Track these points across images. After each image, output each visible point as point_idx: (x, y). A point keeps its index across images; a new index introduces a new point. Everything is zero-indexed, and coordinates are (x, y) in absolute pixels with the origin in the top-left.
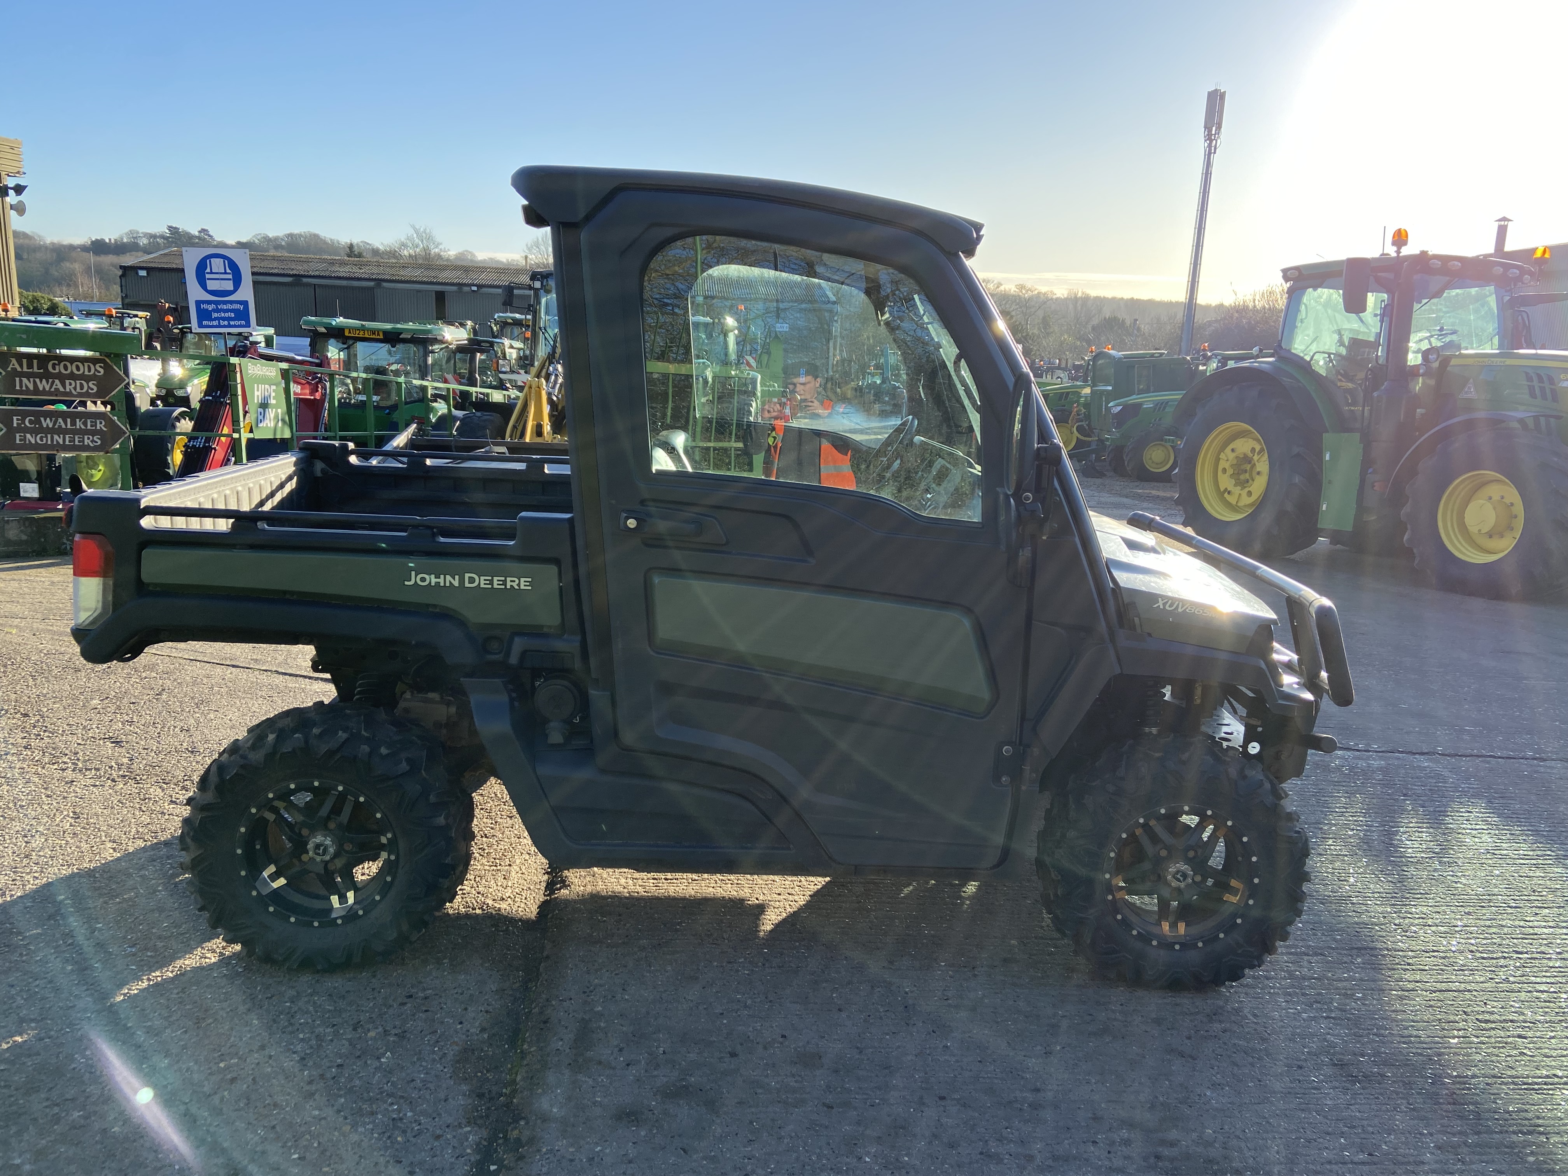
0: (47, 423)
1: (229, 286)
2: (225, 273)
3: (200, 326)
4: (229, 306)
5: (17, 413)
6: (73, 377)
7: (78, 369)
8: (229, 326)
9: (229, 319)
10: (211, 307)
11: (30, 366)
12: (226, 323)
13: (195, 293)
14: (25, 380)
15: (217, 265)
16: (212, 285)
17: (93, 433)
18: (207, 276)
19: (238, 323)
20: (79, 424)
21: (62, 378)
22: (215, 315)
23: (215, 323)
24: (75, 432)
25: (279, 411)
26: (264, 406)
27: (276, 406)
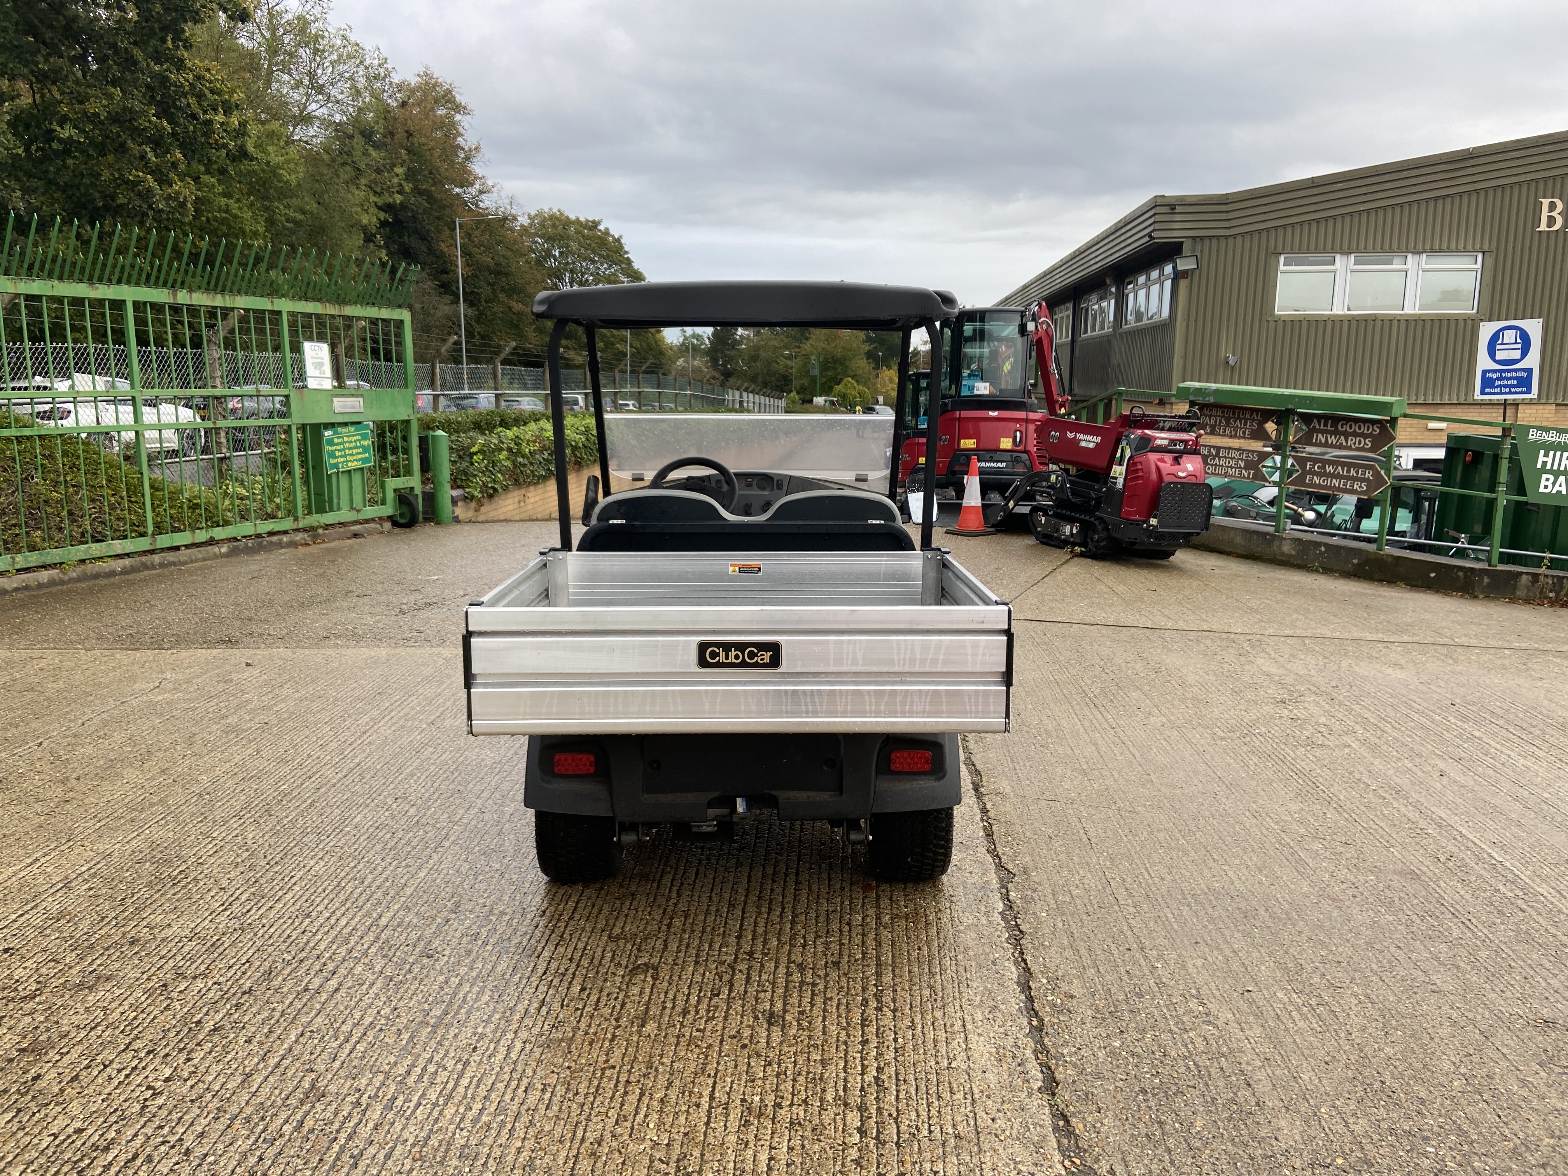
0: (1330, 469)
1: (1517, 355)
2: (1516, 343)
3: (1482, 393)
4: (1514, 374)
5: (1309, 459)
6: (1355, 434)
7: (1360, 428)
8: (1510, 393)
9: (1511, 386)
10: (1495, 376)
11: (1326, 425)
12: (1507, 390)
13: (1484, 362)
14: (1320, 435)
15: (1510, 336)
16: (1499, 356)
17: (1362, 480)
18: (1498, 347)
19: (1518, 390)
20: (1353, 472)
21: (1346, 435)
22: (1499, 383)
23: (1496, 390)
24: (1348, 478)
26: (1557, 474)
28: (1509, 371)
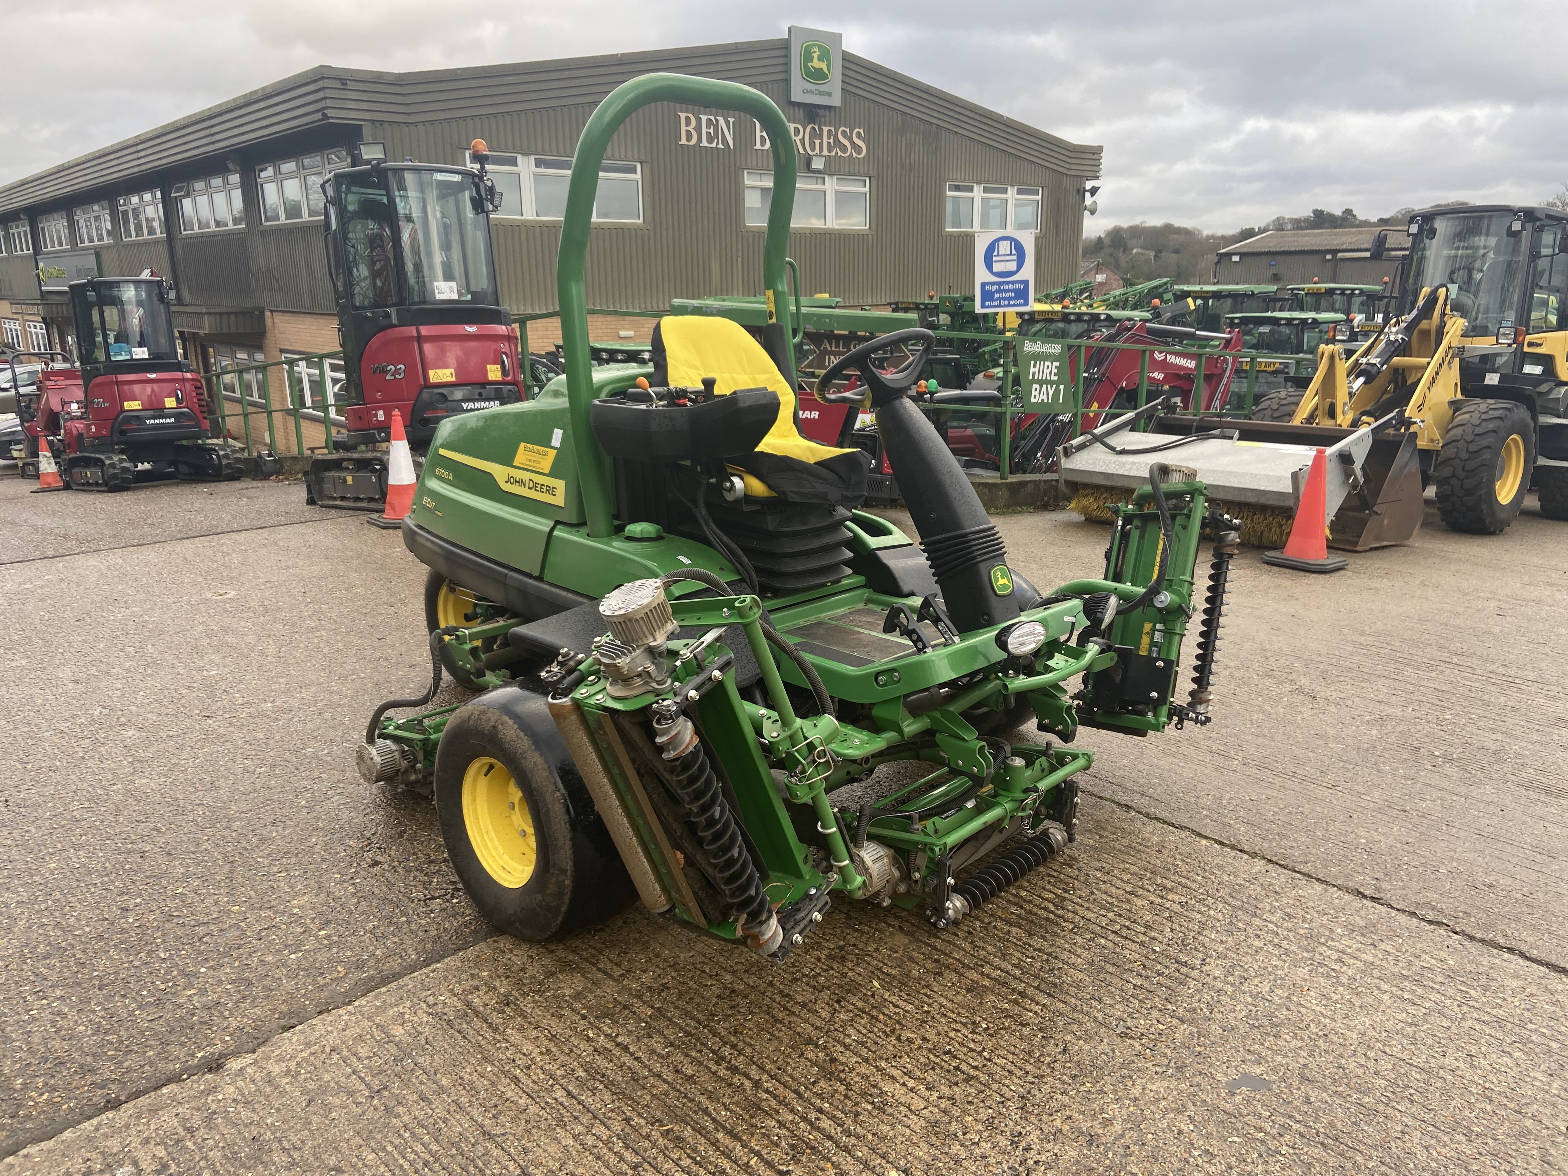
1: (1012, 266)
2: (1011, 254)
3: (983, 306)
8: (1009, 305)
9: (1009, 299)
10: (993, 289)
11: (835, 345)
12: (1006, 303)
13: (982, 275)
15: (1005, 247)
16: (997, 267)
18: (994, 259)
19: (1017, 302)
22: (997, 296)
23: (996, 303)
25: (1062, 387)
26: (1041, 383)
27: (1058, 383)
28: (1007, 283)
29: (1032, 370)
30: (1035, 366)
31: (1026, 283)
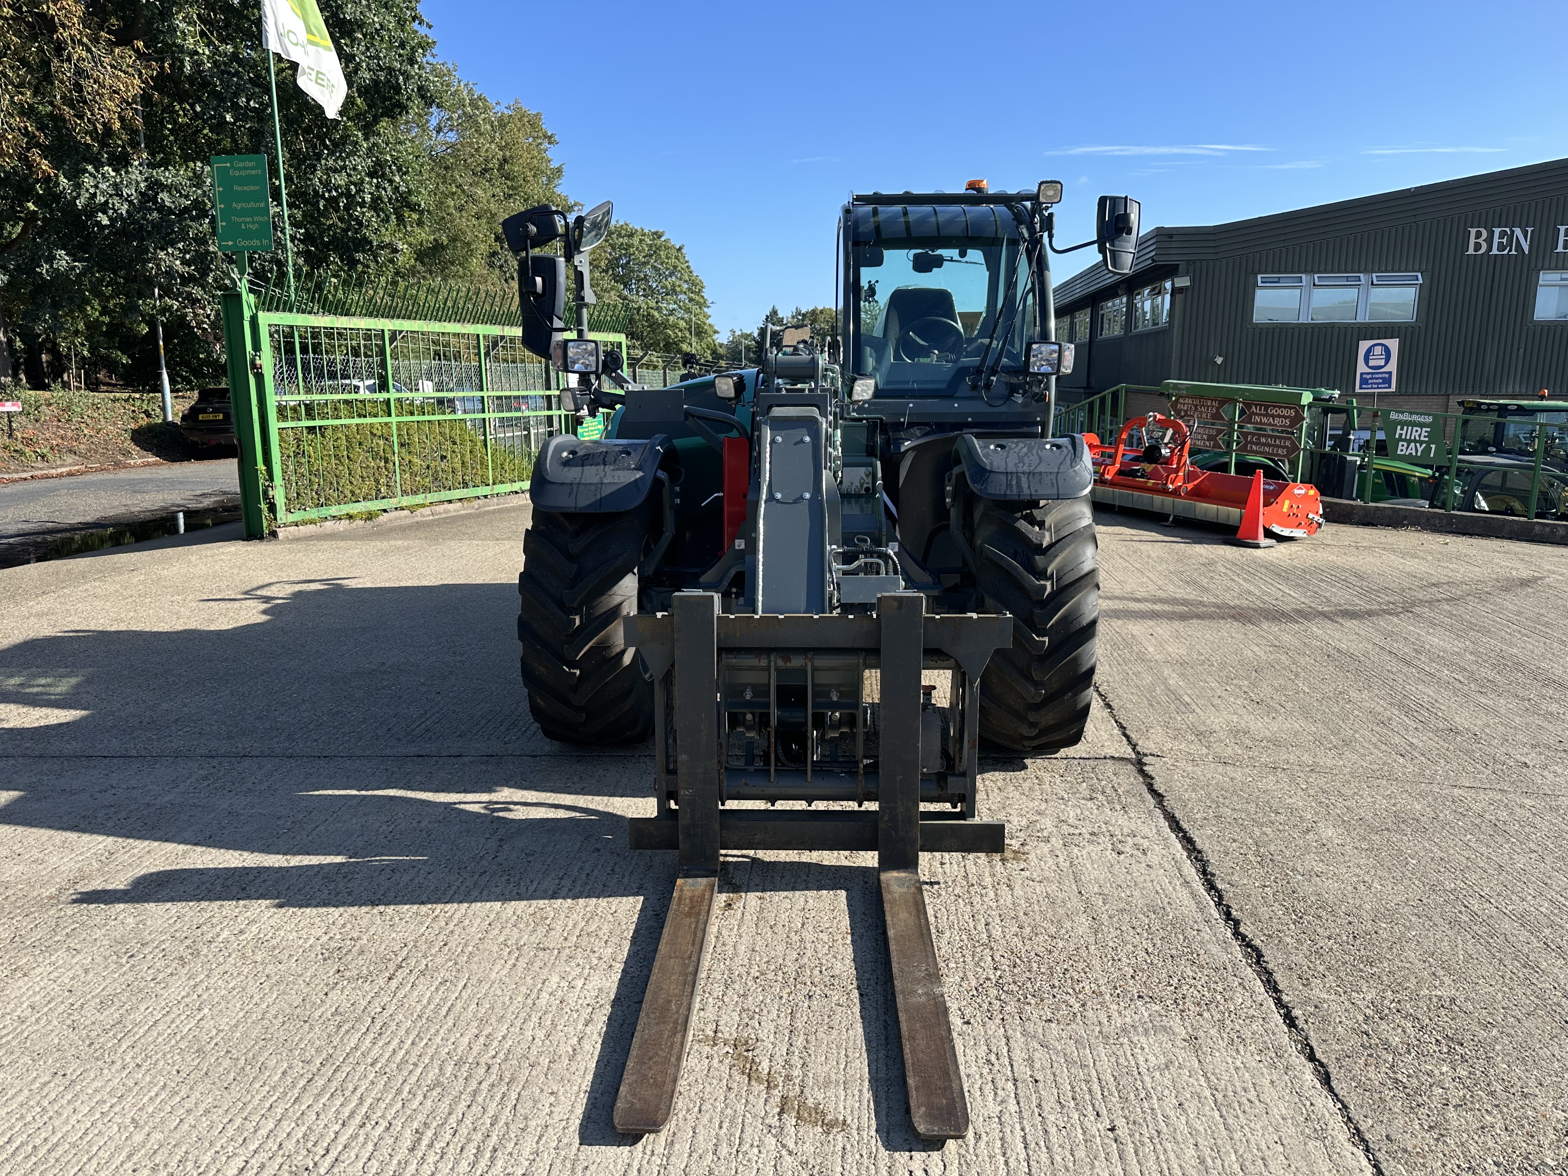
0: (1263, 440)
1: (1382, 363)
2: (1382, 355)
3: (1361, 388)
4: (1380, 376)
5: (1250, 433)
6: (1279, 416)
7: (1282, 412)
8: (1378, 388)
9: (1379, 383)
10: (1368, 377)
11: (1260, 410)
12: (1376, 386)
13: (1361, 368)
14: (1257, 417)
15: (1378, 350)
16: (1371, 363)
17: (1283, 447)
18: (1371, 358)
19: (1383, 386)
22: (1371, 381)
23: (1370, 386)
24: (1275, 446)
25: (1433, 446)
26: (1409, 442)
27: (1428, 443)
28: (1377, 373)
29: (1398, 431)
30: (1402, 429)
31: (1390, 373)
